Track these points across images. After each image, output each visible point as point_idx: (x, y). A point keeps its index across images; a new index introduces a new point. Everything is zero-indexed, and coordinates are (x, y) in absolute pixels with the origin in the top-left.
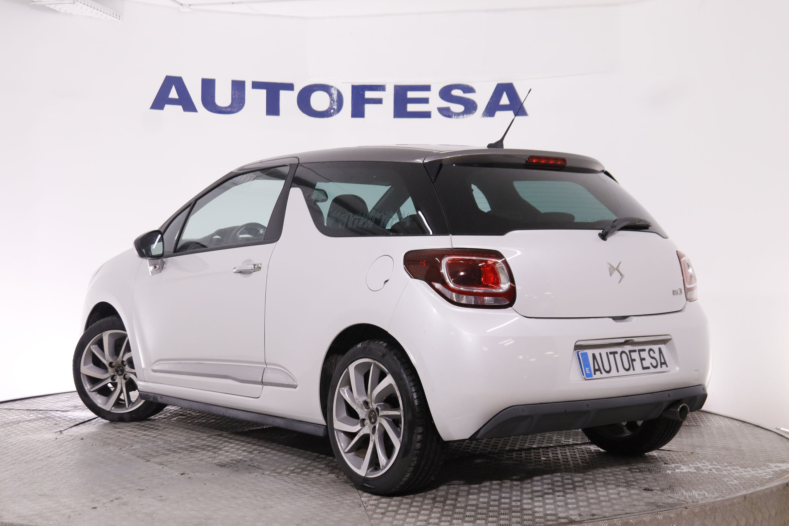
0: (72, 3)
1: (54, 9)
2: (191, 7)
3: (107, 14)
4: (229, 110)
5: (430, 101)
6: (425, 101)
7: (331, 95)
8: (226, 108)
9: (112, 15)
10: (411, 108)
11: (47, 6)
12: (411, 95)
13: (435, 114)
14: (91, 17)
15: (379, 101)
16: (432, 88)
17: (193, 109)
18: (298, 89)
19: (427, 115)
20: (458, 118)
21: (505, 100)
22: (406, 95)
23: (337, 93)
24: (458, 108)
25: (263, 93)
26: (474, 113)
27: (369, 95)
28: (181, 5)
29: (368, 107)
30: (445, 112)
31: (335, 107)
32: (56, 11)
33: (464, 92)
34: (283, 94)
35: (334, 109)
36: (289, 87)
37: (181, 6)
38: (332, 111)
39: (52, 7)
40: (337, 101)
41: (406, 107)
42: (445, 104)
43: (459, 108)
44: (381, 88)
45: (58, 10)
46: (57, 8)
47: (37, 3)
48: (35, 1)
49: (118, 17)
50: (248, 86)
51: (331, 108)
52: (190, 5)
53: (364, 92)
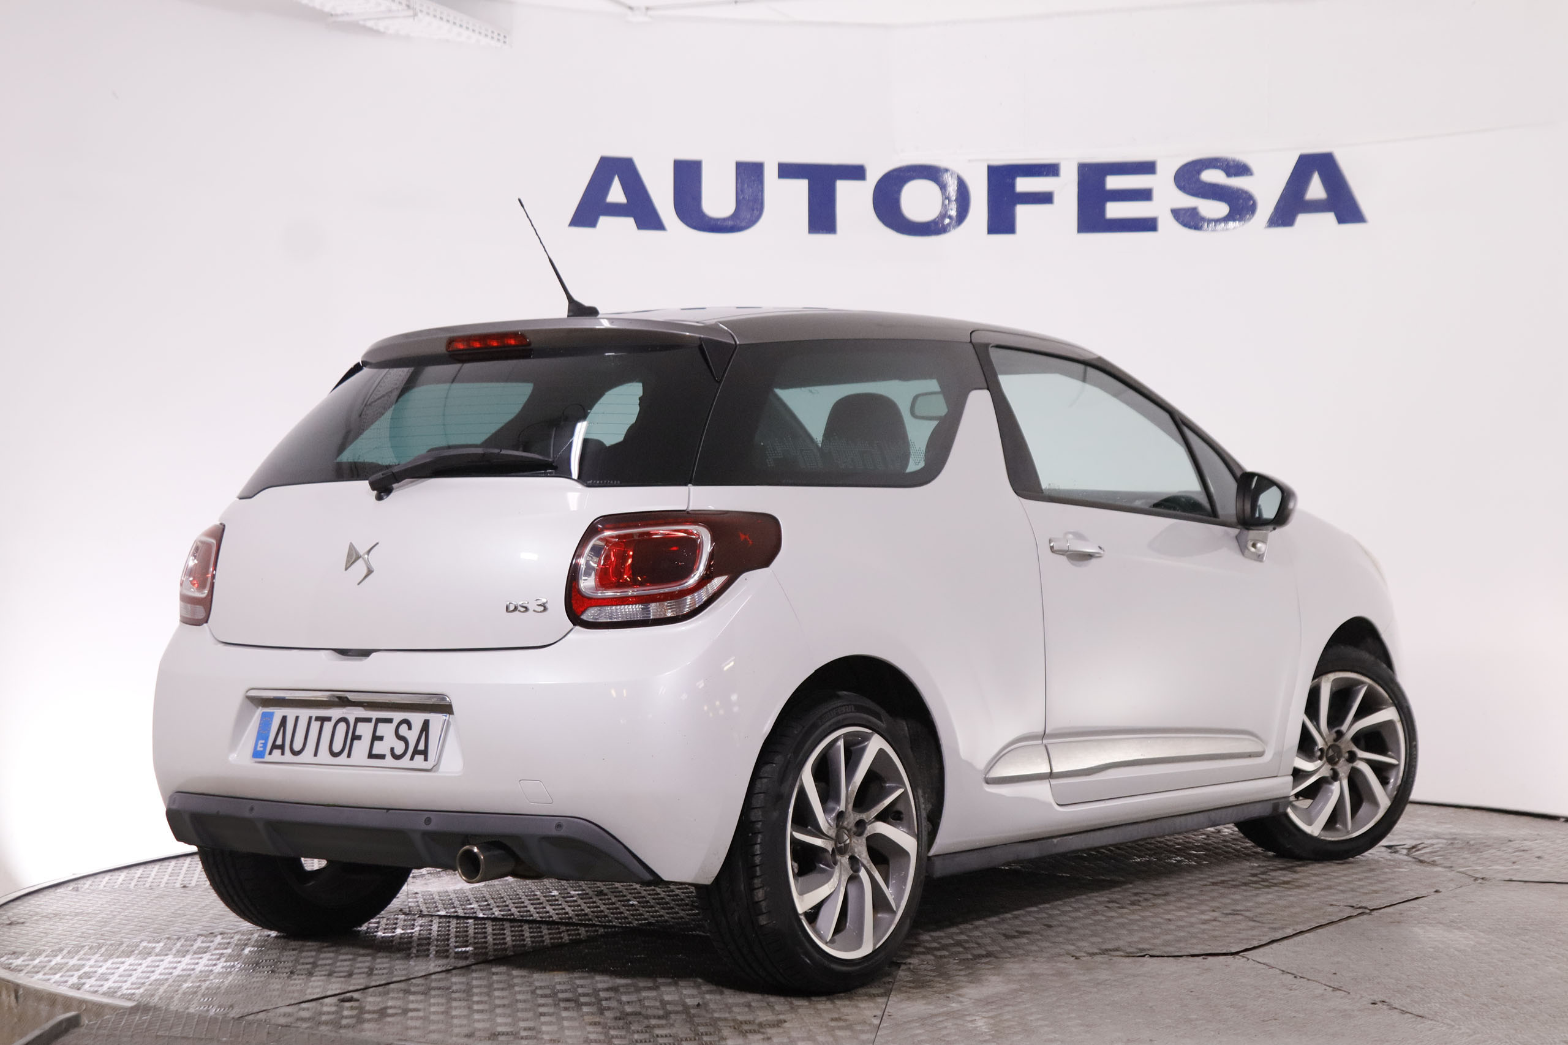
0: (410, 16)
1: (375, 28)
2: (650, 13)
4: (730, 223)
5: (1155, 194)
6: (1144, 195)
7: (943, 187)
8: (725, 220)
9: (490, 35)
10: (1115, 210)
11: (361, 23)
12: (1113, 182)
13: (1167, 223)
15: (1046, 198)
16: (1159, 168)
17: (657, 225)
18: (873, 176)
19: (1148, 225)
20: (1214, 230)
21: (1316, 190)
22: (1103, 183)
23: (956, 182)
24: (1213, 209)
25: (801, 187)
26: (1249, 219)
27: (1023, 185)
28: (631, 8)
29: (1022, 212)
30: (1189, 219)
31: (953, 213)
32: (378, 32)
33: (1229, 175)
34: (843, 187)
35: (950, 217)
36: (856, 173)
37: (629, 12)
38: (947, 221)
39: (370, 24)
40: (956, 200)
41: (1103, 211)
42: (1187, 201)
43: (1220, 209)
44: (1050, 170)
45: (382, 29)
46: (381, 26)
47: (340, 19)
48: (337, 15)
49: (501, 38)
50: (770, 174)
51: (944, 215)
52: (647, 9)
53: (1014, 179)
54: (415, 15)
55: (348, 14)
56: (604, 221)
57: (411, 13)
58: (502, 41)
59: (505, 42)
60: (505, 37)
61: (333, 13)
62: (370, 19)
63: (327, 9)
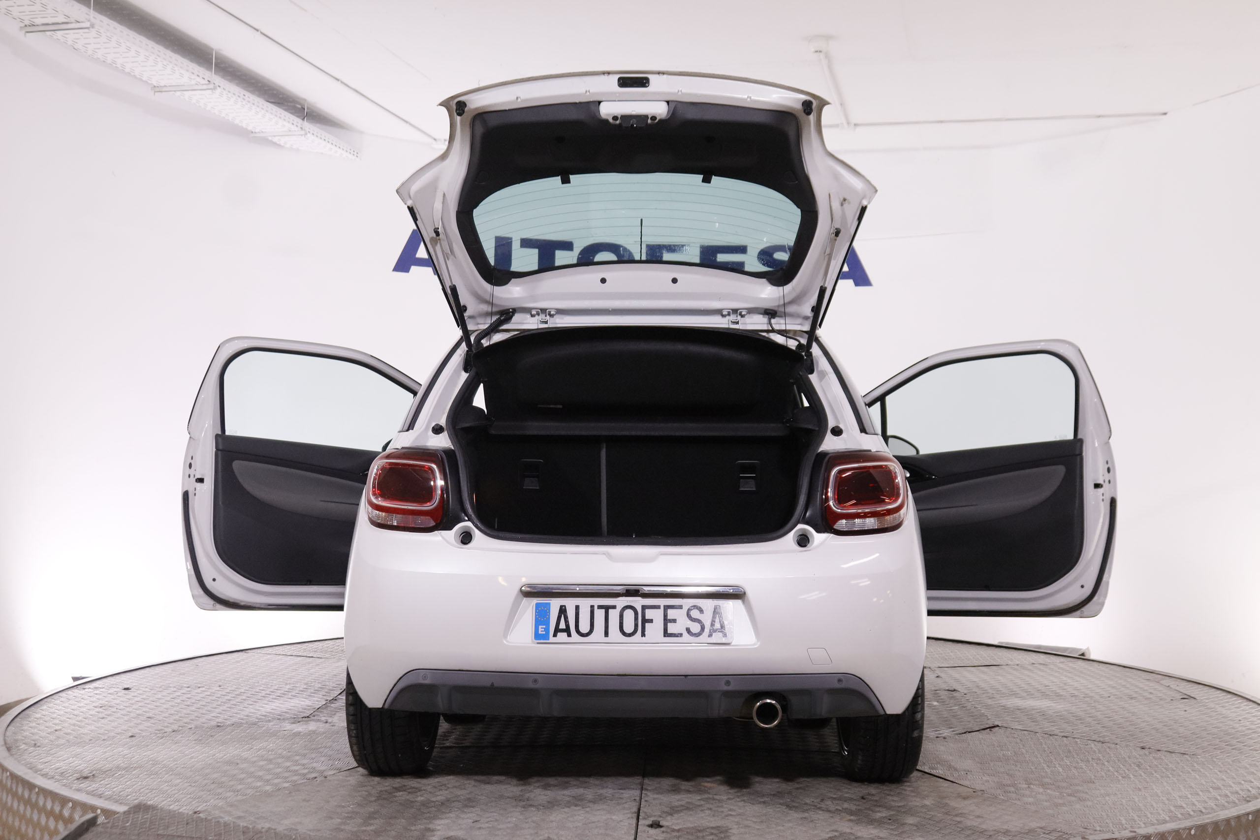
0: (302, 135)
1: (278, 143)
3: (343, 149)
5: (747, 265)
9: (349, 151)
11: (270, 138)
14: (322, 154)
16: (749, 250)
18: (578, 248)
25: (534, 253)
27: (668, 257)
28: (435, 140)
32: (279, 145)
34: (559, 255)
37: (434, 142)
39: (276, 140)
45: (282, 145)
47: (258, 135)
48: (255, 133)
49: (355, 153)
50: (516, 245)
54: (306, 134)
55: (262, 132)
56: (414, 269)
57: (303, 132)
58: (355, 156)
59: (357, 156)
60: (357, 153)
61: (253, 131)
62: (274, 136)
63: (250, 128)
